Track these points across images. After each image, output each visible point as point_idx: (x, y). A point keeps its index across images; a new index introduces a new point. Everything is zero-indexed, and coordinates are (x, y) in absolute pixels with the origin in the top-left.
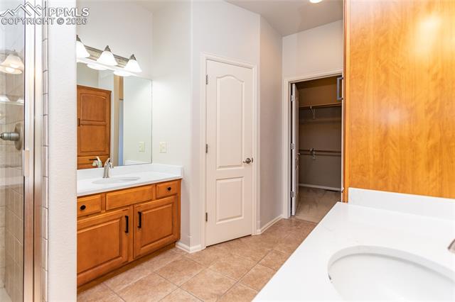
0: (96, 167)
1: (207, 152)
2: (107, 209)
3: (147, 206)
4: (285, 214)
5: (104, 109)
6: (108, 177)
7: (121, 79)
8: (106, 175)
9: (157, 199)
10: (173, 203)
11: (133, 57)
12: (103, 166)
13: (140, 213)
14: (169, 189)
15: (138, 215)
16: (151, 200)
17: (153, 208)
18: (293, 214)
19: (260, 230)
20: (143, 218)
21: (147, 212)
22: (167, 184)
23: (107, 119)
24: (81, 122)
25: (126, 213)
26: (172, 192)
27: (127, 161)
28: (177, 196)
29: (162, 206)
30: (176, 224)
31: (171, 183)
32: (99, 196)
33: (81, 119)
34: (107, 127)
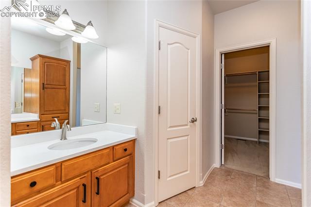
0: (54, 128)
1: (159, 113)
2: (63, 180)
3: (105, 169)
4: (217, 164)
5: (64, 75)
6: (65, 139)
7: (79, 45)
8: (63, 137)
9: (114, 161)
10: (128, 163)
11: (90, 23)
12: (61, 128)
13: (98, 179)
14: (126, 150)
15: (96, 181)
16: (109, 163)
17: (111, 171)
18: (223, 163)
19: (202, 182)
20: (101, 182)
21: (104, 176)
22: (123, 145)
23: (67, 83)
24: (46, 86)
25: (84, 181)
26: (128, 152)
27: (84, 121)
28: (132, 156)
29: (119, 167)
30: (131, 183)
31: (127, 144)
32: (54, 166)
33: (45, 84)
34: (67, 89)
